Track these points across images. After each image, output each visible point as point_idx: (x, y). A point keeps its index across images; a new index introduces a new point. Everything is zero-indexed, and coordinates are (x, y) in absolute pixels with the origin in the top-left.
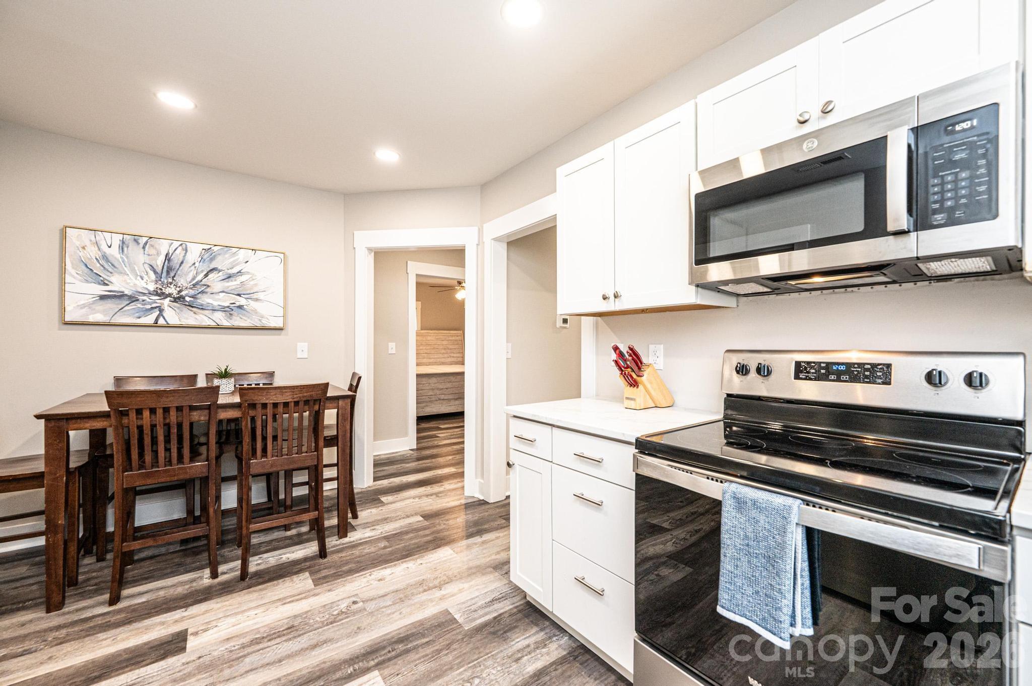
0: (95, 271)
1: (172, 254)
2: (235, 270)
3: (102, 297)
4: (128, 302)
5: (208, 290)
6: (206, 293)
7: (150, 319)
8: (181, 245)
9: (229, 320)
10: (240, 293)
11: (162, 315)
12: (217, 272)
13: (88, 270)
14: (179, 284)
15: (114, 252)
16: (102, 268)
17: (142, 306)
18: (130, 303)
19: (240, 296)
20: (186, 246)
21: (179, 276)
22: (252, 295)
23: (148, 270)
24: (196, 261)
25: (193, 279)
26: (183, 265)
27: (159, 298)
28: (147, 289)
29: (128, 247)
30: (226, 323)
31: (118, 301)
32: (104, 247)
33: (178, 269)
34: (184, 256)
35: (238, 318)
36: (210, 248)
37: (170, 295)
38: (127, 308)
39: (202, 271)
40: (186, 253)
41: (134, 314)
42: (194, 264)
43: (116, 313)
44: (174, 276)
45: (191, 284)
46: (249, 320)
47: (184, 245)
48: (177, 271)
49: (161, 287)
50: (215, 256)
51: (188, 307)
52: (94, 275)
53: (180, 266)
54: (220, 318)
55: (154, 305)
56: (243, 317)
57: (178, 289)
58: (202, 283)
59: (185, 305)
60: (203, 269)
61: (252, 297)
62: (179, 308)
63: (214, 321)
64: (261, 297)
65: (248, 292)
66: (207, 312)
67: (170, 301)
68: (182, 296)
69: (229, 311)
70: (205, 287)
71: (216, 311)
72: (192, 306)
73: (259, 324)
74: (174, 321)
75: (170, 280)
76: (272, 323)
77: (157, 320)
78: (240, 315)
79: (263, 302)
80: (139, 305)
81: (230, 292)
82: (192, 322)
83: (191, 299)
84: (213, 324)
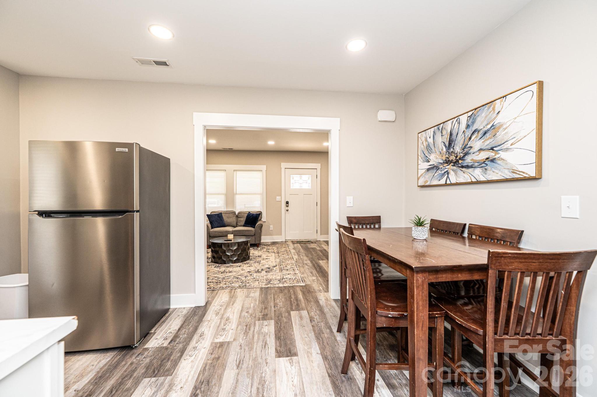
0: (426, 155)
1: (453, 130)
2: (489, 126)
3: (428, 170)
5: (472, 151)
6: (470, 153)
7: (443, 182)
8: (457, 120)
9: (484, 175)
10: (494, 146)
11: (448, 177)
12: (477, 132)
14: (456, 151)
15: (431, 140)
16: (428, 152)
18: (436, 171)
19: (493, 150)
20: (460, 119)
21: (456, 145)
22: (502, 146)
23: (443, 146)
24: (464, 129)
25: (463, 144)
26: (458, 136)
27: (447, 165)
28: (442, 160)
29: (436, 135)
30: (482, 179)
31: (433, 171)
32: (428, 139)
33: (456, 140)
34: (459, 128)
35: (491, 172)
36: (473, 113)
37: (451, 162)
38: (436, 174)
39: (468, 136)
40: (459, 125)
41: (438, 178)
42: (464, 132)
43: (432, 178)
44: (453, 147)
45: (462, 149)
46: (500, 173)
48: (455, 142)
49: (448, 156)
50: (475, 119)
51: (460, 168)
52: (426, 157)
53: (456, 137)
54: (478, 174)
55: (445, 171)
56: (496, 171)
57: (455, 155)
58: (468, 146)
59: (459, 167)
60: (468, 134)
61: (503, 148)
62: (456, 170)
63: (474, 177)
64: (512, 145)
65: (500, 143)
66: (470, 170)
67: (452, 166)
68: (457, 160)
69: (485, 166)
70: (469, 149)
71: (476, 169)
72: (462, 167)
73: (508, 175)
74: (453, 181)
75: (452, 150)
76: (521, 173)
77: (446, 181)
78: (493, 169)
79: (513, 150)
80: (440, 172)
81: (484, 148)
82: (462, 180)
83: (462, 161)
84: (474, 180)
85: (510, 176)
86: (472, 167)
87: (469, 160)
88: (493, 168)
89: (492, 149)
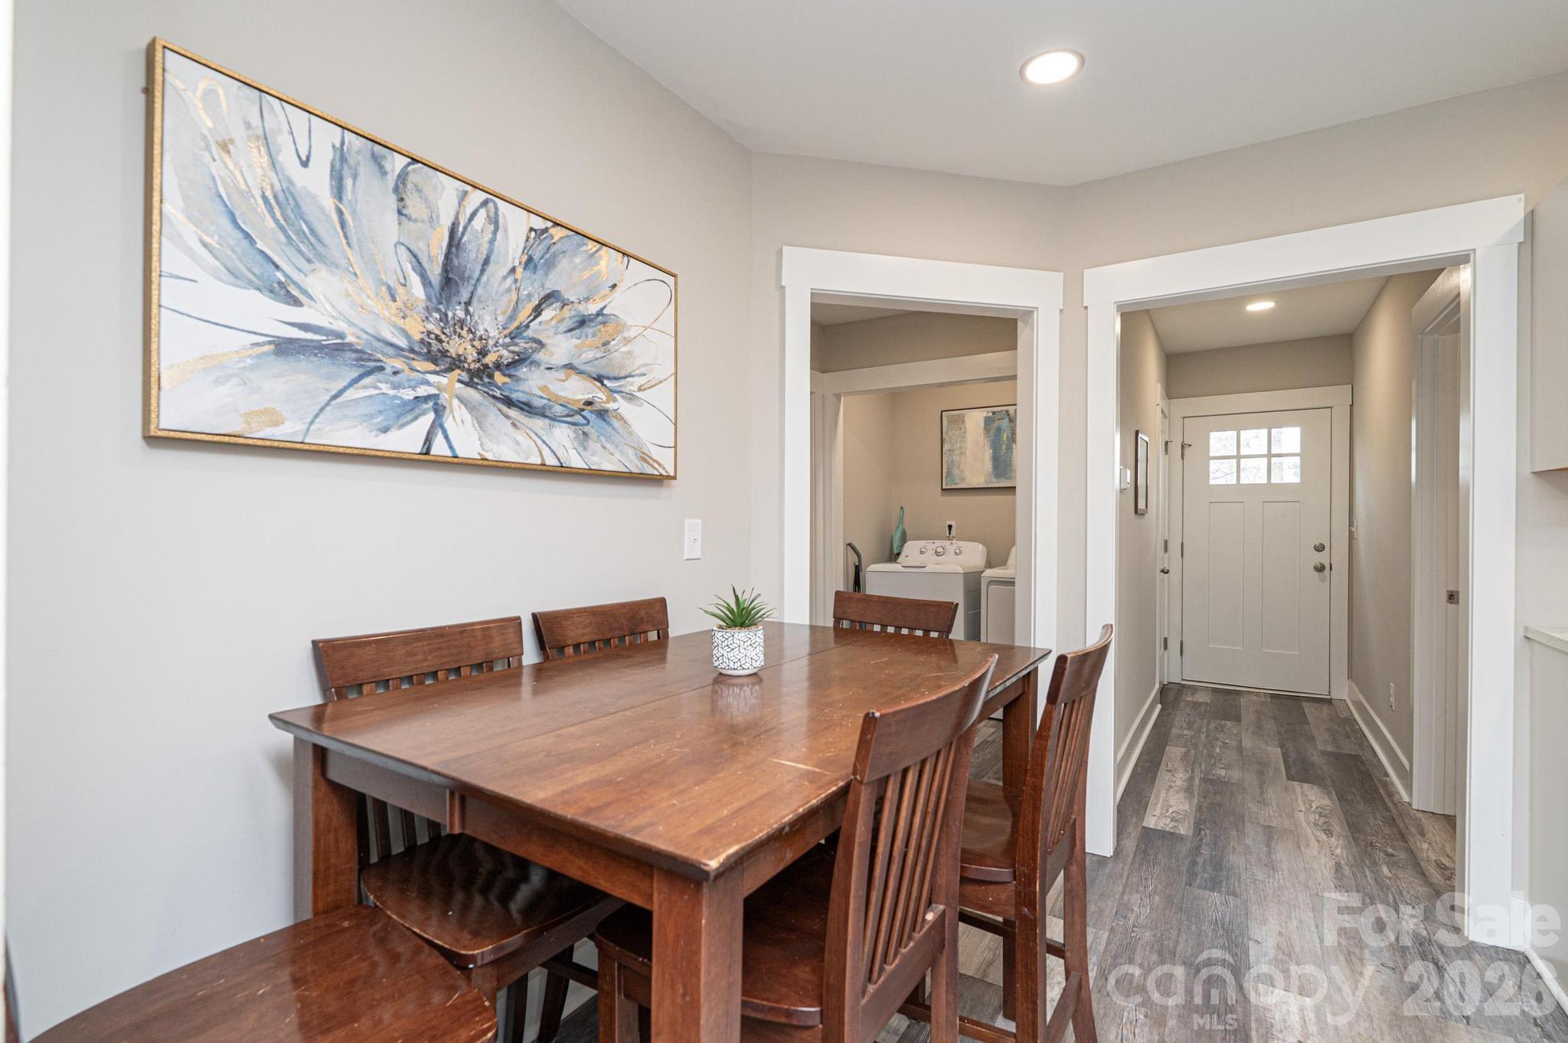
0: (260, 245)
1: (465, 228)
2: (592, 308)
3: (284, 348)
4: (355, 374)
5: (540, 356)
6: (536, 364)
7: (408, 438)
8: (485, 203)
9: (581, 450)
10: (603, 372)
11: (442, 426)
12: (558, 304)
13: (240, 235)
14: (480, 332)
15: (315, 183)
16: (282, 238)
17: (392, 392)
18: (361, 377)
19: (602, 384)
20: (496, 209)
21: (480, 301)
22: (623, 382)
23: (408, 267)
24: (516, 263)
25: (512, 318)
26: (490, 269)
27: (432, 367)
28: (405, 333)
29: (355, 177)
30: (576, 461)
31: (325, 365)
32: (288, 160)
33: (478, 280)
34: (492, 241)
35: (599, 445)
36: (546, 230)
37: (457, 363)
38: (351, 394)
39: (530, 296)
40: (495, 232)
41: (371, 416)
42: (513, 270)
43: (322, 410)
44: (468, 303)
45: (507, 332)
46: (618, 455)
47: (491, 205)
48: (475, 286)
49: (438, 332)
50: (555, 255)
51: (500, 406)
52: (259, 257)
53: (483, 271)
54: (565, 444)
55: (423, 391)
56: (608, 446)
57: (478, 345)
58: (529, 333)
59: (494, 397)
60: (530, 289)
61: (623, 389)
62: (480, 405)
63: (553, 451)
64: (640, 389)
65: (616, 373)
66: (538, 423)
67: (460, 381)
68: (486, 366)
69: (583, 425)
70: (534, 345)
71: (556, 424)
72: (509, 402)
73: (635, 466)
74: (468, 446)
75: (461, 314)
76: (656, 465)
77: (428, 441)
78: (602, 438)
79: (642, 405)
80: (385, 388)
81: (582, 368)
82: (507, 453)
83: (507, 380)
84: (551, 461)
85: (637, 467)
86: (545, 416)
87: (532, 383)
88: (603, 435)
89: (600, 379)
